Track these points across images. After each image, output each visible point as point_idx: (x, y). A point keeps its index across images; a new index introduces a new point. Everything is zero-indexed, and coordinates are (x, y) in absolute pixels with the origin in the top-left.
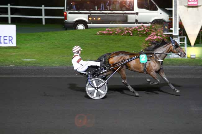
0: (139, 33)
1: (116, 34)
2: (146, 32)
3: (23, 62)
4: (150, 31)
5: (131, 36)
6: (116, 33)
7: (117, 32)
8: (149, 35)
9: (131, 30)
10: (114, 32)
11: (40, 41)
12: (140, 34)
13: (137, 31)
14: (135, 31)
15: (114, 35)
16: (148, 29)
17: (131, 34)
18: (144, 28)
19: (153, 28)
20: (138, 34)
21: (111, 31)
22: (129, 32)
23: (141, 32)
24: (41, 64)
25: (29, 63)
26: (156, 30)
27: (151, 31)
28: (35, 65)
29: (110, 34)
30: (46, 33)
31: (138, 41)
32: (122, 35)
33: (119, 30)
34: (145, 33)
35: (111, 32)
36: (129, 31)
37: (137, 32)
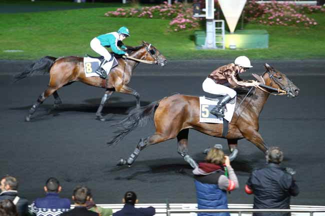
0: (161, 14)
1: (130, 16)
2: (172, 13)
3: (6, 54)
4: (176, 12)
5: (151, 18)
6: (131, 14)
7: (133, 13)
8: (175, 17)
9: (150, 10)
10: (129, 13)
11: (28, 24)
12: (163, 16)
13: (158, 12)
14: (156, 11)
15: (128, 17)
16: (174, 10)
17: (151, 16)
18: (168, 8)
19: (180, 8)
20: (160, 16)
21: (124, 12)
22: (148, 14)
23: (164, 14)
24: (29, 57)
25: (13, 55)
26: (184, 11)
27: (178, 12)
28: (22, 58)
29: (122, 16)
30: (37, 14)
31: (161, 25)
32: (139, 17)
33: (135, 11)
34: (169, 14)
35: (124, 14)
36: (149, 12)
37: (159, 14)
